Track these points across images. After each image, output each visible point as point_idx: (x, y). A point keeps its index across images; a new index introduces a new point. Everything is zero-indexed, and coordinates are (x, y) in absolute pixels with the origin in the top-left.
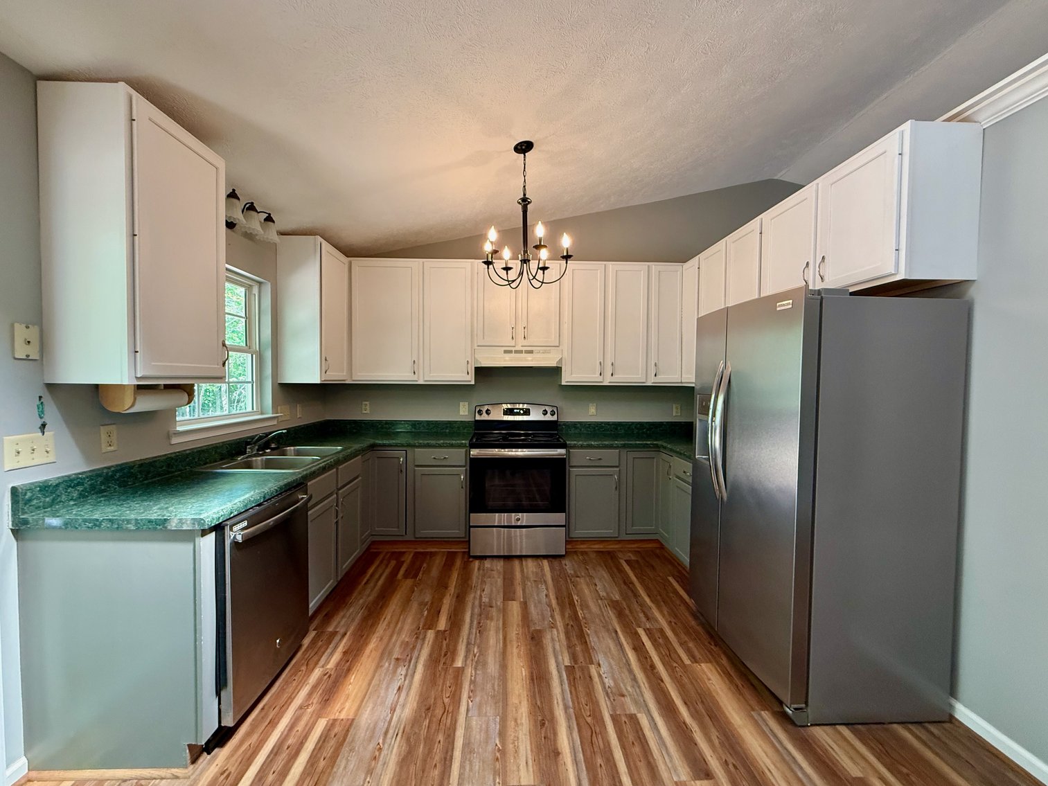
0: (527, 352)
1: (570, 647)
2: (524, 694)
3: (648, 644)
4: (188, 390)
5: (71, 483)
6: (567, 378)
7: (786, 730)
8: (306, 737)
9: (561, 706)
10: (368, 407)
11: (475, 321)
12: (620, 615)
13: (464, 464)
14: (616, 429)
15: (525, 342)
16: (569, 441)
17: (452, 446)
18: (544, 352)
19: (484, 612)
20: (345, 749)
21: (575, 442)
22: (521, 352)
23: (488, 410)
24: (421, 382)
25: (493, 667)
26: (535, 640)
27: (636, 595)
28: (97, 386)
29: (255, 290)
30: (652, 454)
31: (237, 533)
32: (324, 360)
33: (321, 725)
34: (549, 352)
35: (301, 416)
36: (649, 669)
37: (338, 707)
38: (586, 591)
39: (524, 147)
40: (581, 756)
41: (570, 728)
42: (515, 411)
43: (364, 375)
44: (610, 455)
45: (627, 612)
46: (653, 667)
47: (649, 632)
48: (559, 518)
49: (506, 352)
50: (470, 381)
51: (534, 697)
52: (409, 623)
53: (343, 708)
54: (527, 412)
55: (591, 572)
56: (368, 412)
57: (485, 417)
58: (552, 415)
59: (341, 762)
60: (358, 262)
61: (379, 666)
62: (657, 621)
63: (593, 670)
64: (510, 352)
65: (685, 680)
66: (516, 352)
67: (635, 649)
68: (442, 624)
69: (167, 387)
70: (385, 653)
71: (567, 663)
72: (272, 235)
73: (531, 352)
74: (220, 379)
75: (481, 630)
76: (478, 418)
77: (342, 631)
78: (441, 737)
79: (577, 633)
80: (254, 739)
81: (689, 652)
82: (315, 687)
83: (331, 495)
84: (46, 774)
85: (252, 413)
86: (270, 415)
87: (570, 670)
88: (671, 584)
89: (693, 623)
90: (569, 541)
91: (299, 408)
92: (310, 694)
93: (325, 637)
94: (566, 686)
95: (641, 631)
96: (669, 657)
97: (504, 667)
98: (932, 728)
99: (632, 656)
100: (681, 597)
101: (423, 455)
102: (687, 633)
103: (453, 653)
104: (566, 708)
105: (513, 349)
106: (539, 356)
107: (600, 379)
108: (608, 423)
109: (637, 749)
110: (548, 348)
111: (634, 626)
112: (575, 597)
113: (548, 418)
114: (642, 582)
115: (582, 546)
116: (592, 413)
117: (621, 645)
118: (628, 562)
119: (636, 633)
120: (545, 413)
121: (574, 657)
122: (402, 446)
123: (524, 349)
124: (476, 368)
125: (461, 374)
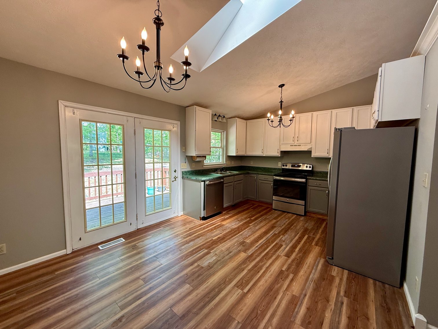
0: (298, 146)
3: (305, 238)
4: (205, 157)
5: (188, 172)
6: (314, 155)
8: (216, 224)
9: (266, 238)
10: (252, 163)
11: (281, 136)
13: (273, 181)
15: (298, 142)
16: (308, 176)
17: (269, 175)
18: (305, 145)
19: (265, 220)
20: (221, 227)
21: (310, 177)
22: (296, 145)
23: (286, 165)
24: (264, 156)
25: (257, 228)
26: (272, 227)
27: (317, 230)
28: (192, 156)
29: (223, 133)
31: (207, 183)
32: (237, 149)
33: (220, 223)
35: (233, 164)
36: (298, 241)
37: (223, 222)
39: (282, 86)
42: (296, 165)
43: (250, 153)
45: (308, 231)
46: (300, 241)
48: (303, 202)
49: (291, 146)
50: (279, 155)
52: (246, 216)
53: (224, 223)
54: (299, 166)
56: (252, 164)
57: (285, 167)
58: (310, 168)
59: (220, 228)
60: (249, 121)
61: (234, 220)
63: (282, 236)
64: (293, 146)
66: (295, 146)
68: (252, 218)
69: (203, 156)
70: (237, 219)
72: (224, 120)
73: (300, 145)
74: (210, 155)
75: (261, 222)
76: (283, 167)
77: (231, 213)
78: (237, 232)
79: (286, 229)
80: (209, 221)
82: (221, 219)
83: (232, 182)
84: (185, 215)
85: (221, 162)
86: (225, 163)
90: (308, 212)
91: (233, 162)
92: (220, 219)
93: (227, 213)
97: (260, 228)
99: (297, 238)
101: (262, 177)
103: (251, 223)
105: (294, 145)
106: (303, 147)
107: (327, 156)
110: (306, 144)
113: (308, 169)
115: (313, 215)
117: (296, 236)
122: (256, 174)
123: (297, 144)
124: (281, 151)
125: (276, 153)
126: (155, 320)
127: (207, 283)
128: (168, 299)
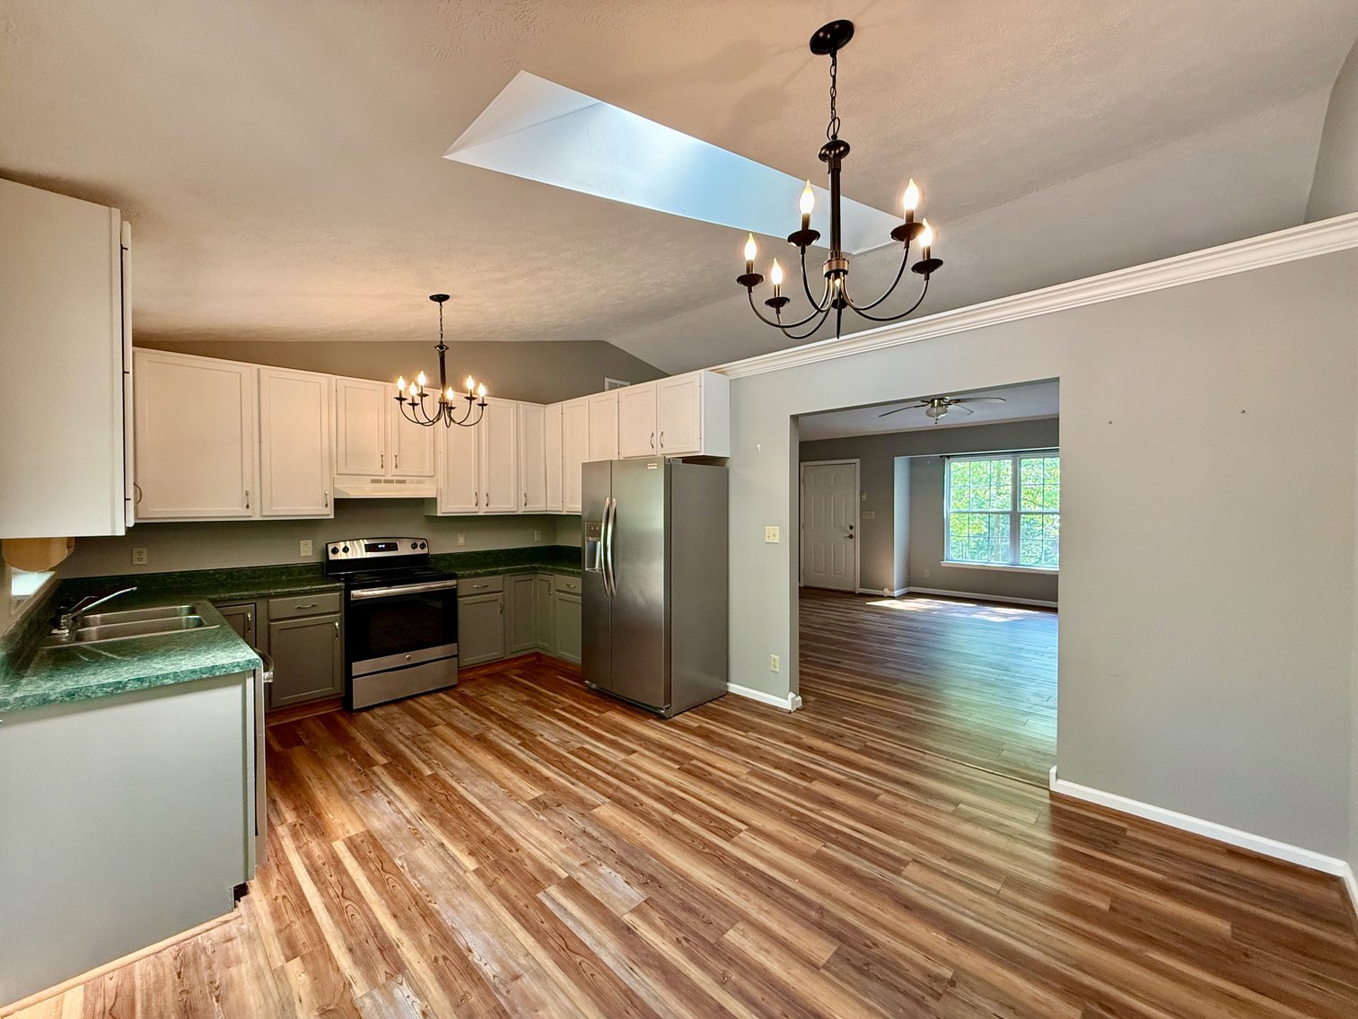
0: (399, 482)
1: (513, 734)
2: (501, 767)
3: (567, 715)
6: (443, 509)
7: (663, 723)
9: (532, 761)
10: (145, 556)
11: (335, 446)
12: (537, 707)
13: (338, 610)
14: (486, 558)
15: (399, 472)
17: (323, 591)
18: (419, 482)
19: (415, 741)
21: (462, 572)
22: (392, 482)
23: (345, 548)
24: (257, 518)
25: (460, 764)
26: (482, 740)
27: (541, 693)
30: (528, 577)
34: (423, 483)
36: (577, 726)
38: (498, 702)
39: (440, 298)
40: (563, 773)
41: (545, 766)
42: (380, 546)
44: (495, 582)
45: (541, 704)
46: (578, 724)
47: (562, 709)
48: (449, 649)
49: (373, 481)
50: (328, 515)
51: (508, 765)
52: (342, 770)
54: (393, 547)
55: (492, 690)
56: (144, 562)
57: (340, 556)
58: (422, 548)
62: (565, 702)
63: (539, 738)
64: (379, 481)
65: (601, 723)
66: (386, 481)
67: (560, 720)
68: (382, 760)
71: (518, 742)
73: (404, 482)
75: (427, 751)
76: (332, 557)
79: (510, 725)
81: (595, 710)
87: (523, 744)
88: (562, 681)
89: (589, 696)
90: (461, 671)
94: (527, 752)
95: (557, 710)
96: (585, 717)
97: (470, 761)
98: (721, 699)
99: (560, 724)
100: (573, 685)
101: (282, 606)
102: (590, 702)
103: (415, 770)
104: (536, 761)
105: (383, 478)
106: (412, 486)
107: (476, 509)
108: (477, 553)
109: (593, 758)
110: (421, 478)
111: (551, 709)
112: (493, 708)
113: (419, 551)
114: (540, 686)
115: (469, 674)
116: (460, 544)
117: (550, 722)
118: (518, 676)
119: (556, 713)
120: (414, 546)
121: (519, 737)
122: (251, 597)
123: (394, 478)
124: (335, 499)
125: (317, 506)
126: (866, 1000)
127: (719, 892)
128: (791, 981)
